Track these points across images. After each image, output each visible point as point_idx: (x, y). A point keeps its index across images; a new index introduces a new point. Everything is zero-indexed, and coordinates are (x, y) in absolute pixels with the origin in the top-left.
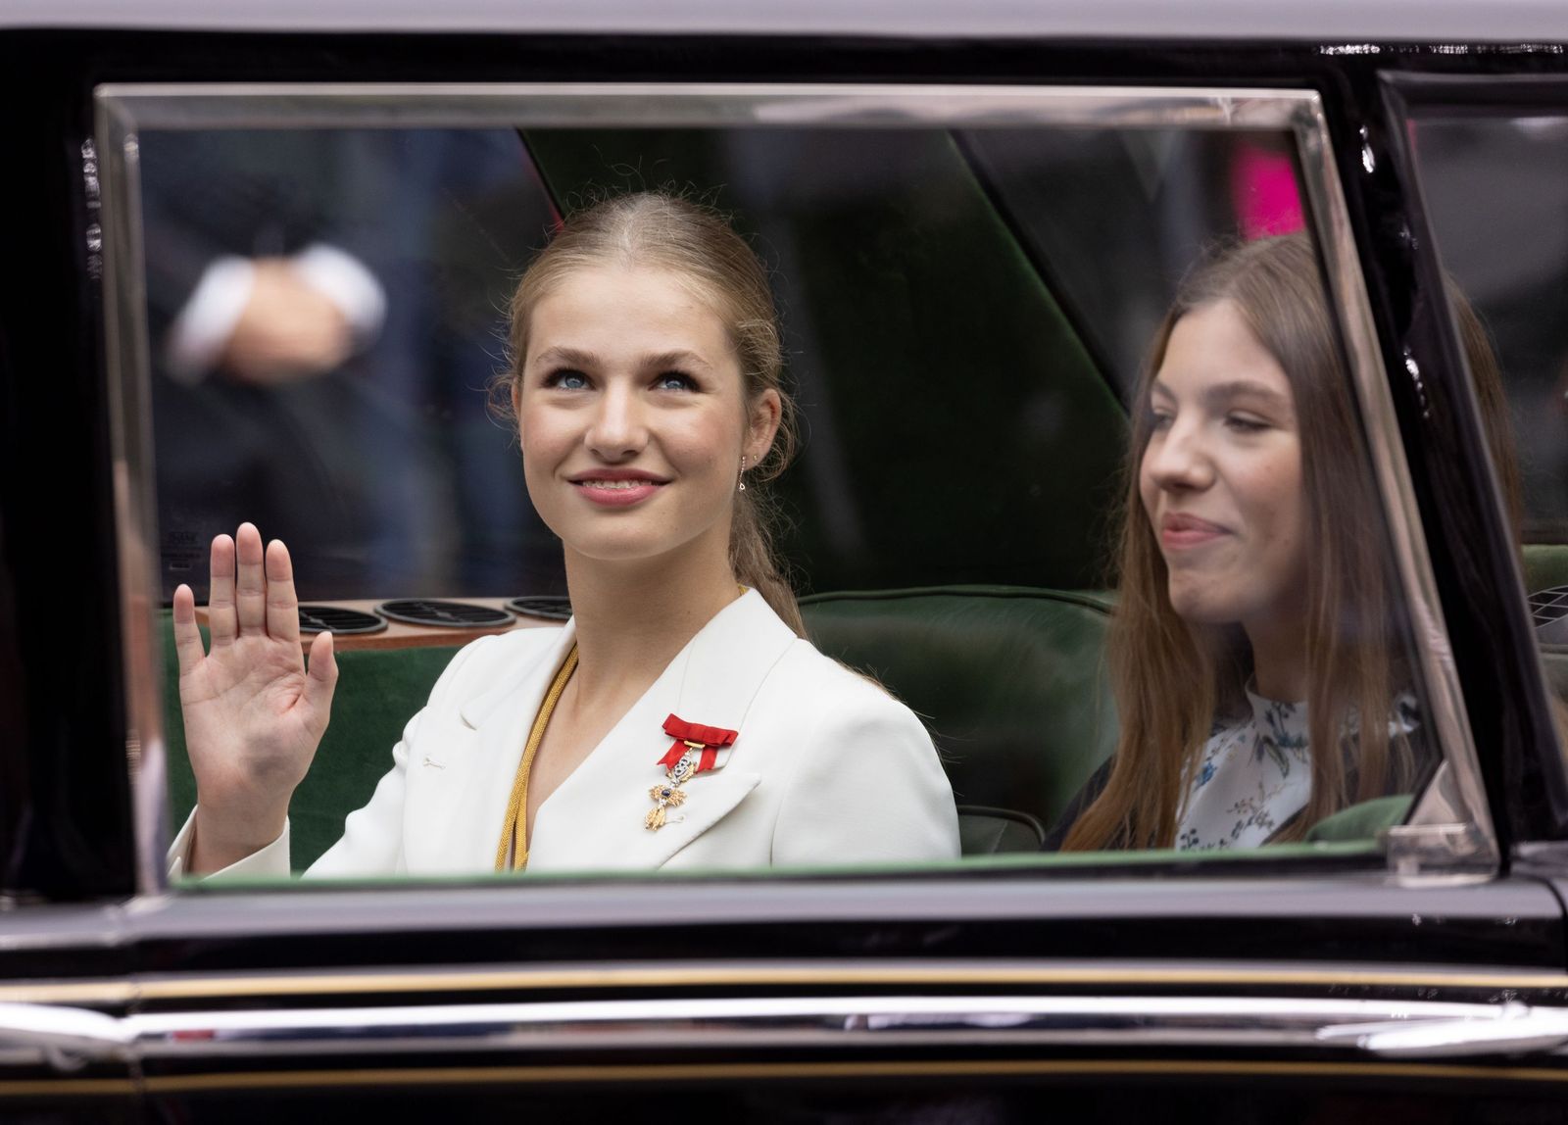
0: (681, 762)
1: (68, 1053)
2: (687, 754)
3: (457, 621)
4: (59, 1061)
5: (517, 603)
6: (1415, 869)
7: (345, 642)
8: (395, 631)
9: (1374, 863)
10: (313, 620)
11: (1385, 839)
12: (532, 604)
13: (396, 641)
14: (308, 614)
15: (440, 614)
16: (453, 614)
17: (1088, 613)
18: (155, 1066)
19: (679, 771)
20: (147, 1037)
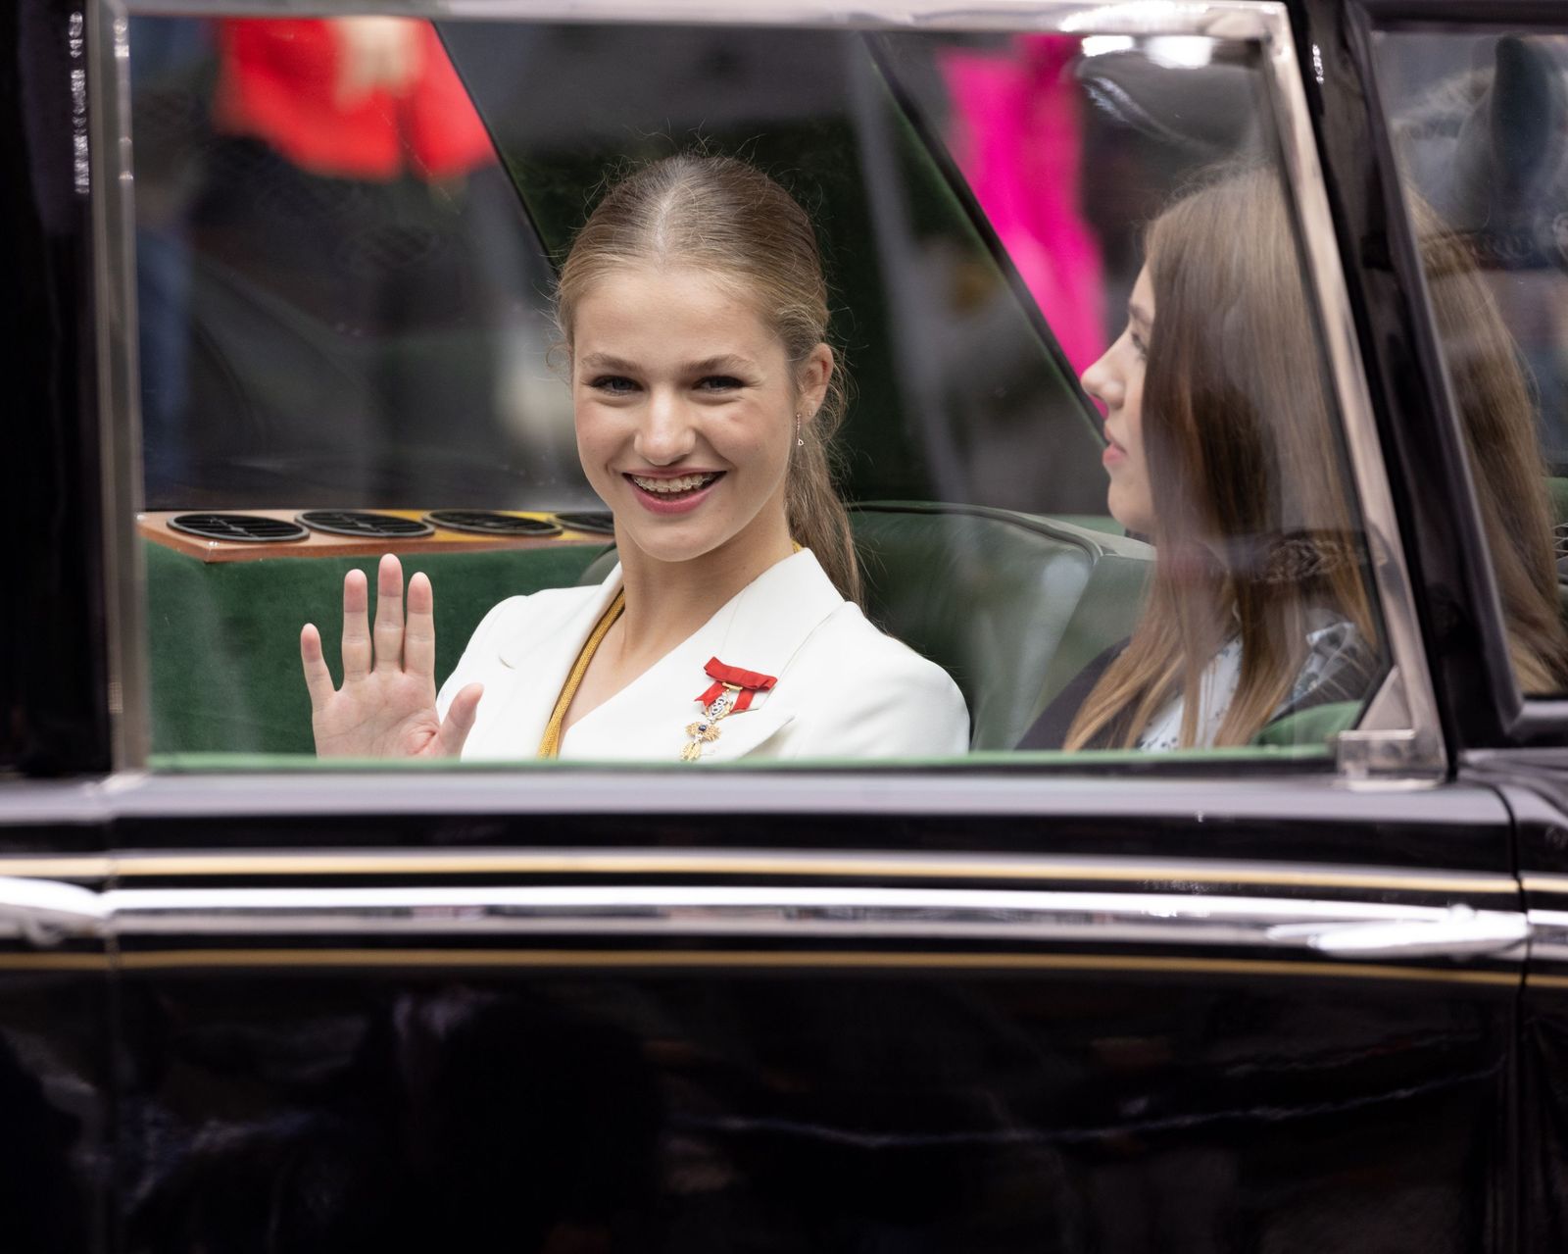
0: (718, 701)
1: (47, 927)
2: (724, 694)
3: (378, 531)
4: (36, 935)
5: (434, 516)
6: (1364, 772)
7: (267, 549)
8: (317, 540)
9: (1323, 767)
10: (233, 528)
11: (1335, 744)
12: (449, 517)
13: (318, 549)
14: (229, 523)
15: (361, 525)
16: (374, 525)
17: (1013, 530)
18: (132, 942)
19: (715, 710)
20: (123, 912)
